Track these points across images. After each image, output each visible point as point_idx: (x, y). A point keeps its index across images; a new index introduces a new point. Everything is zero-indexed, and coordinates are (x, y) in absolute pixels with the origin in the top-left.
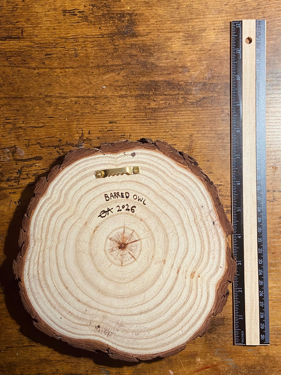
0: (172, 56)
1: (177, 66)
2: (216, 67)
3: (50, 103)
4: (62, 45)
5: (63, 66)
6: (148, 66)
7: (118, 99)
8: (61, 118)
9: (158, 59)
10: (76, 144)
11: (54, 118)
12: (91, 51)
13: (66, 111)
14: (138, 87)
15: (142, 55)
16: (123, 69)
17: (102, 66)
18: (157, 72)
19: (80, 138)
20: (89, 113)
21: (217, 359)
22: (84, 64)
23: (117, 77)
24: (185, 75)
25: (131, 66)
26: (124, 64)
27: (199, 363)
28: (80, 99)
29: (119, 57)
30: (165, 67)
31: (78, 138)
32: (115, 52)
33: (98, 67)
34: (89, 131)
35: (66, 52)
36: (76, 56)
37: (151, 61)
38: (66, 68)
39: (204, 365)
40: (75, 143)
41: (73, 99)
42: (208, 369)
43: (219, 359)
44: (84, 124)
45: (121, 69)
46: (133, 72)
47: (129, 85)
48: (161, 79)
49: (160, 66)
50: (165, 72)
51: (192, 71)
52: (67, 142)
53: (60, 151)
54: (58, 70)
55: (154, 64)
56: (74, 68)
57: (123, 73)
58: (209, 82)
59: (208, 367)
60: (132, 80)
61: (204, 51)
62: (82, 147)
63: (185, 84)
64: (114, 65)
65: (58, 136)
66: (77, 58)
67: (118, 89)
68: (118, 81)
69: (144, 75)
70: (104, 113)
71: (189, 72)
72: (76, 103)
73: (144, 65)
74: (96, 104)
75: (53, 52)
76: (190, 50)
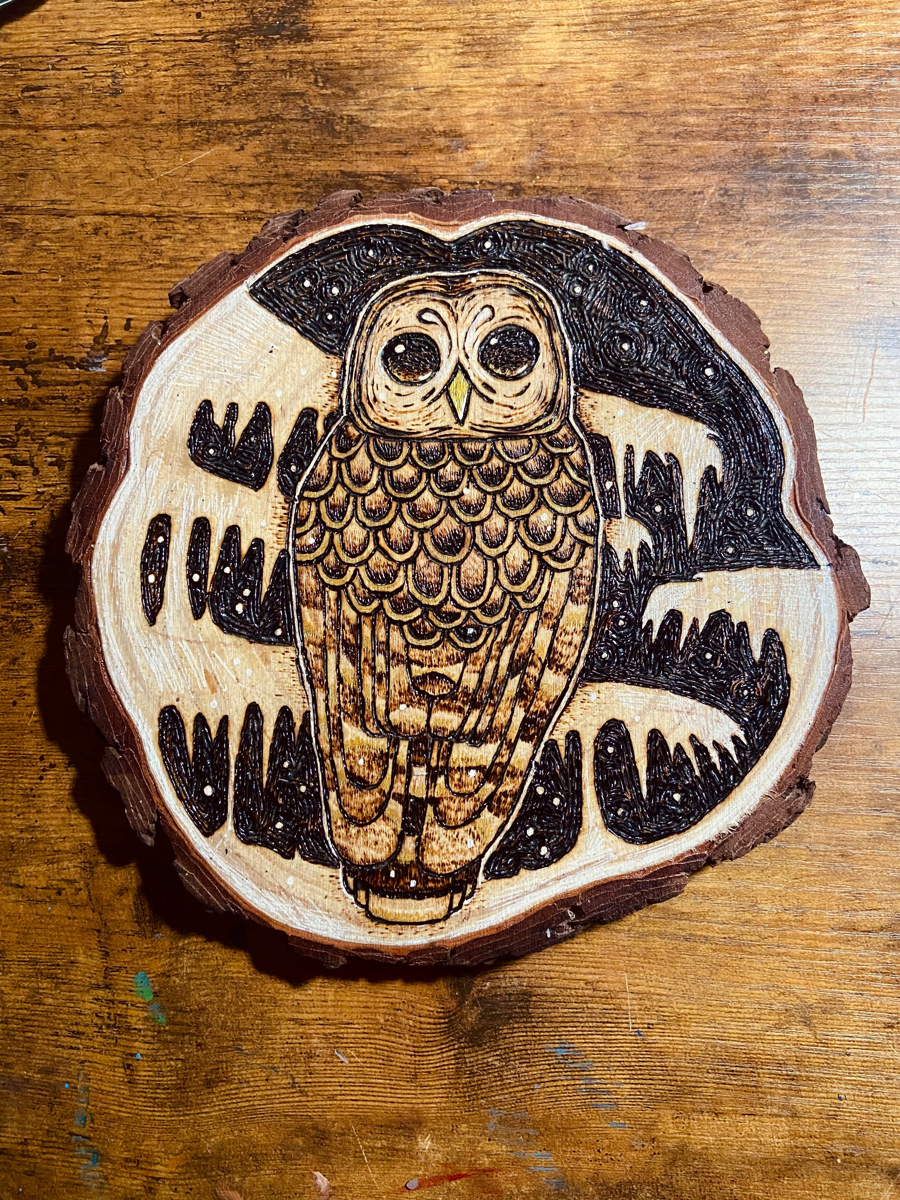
0: (416, 99)
1: (431, 131)
2: (559, 136)
3: (16, 230)
4: (76, 62)
5: (71, 122)
6: (338, 128)
7: (231, 224)
8: (44, 276)
9: (372, 106)
10: (82, 360)
11: (20, 276)
12: (162, 79)
13: (62, 255)
14: (299, 190)
15: (322, 95)
16: (258, 133)
17: (192, 124)
18: (364, 145)
19: (96, 339)
20: (133, 263)
21: (494, 1148)
22: (136, 118)
23: (236, 159)
24: (455, 160)
25: (281, 126)
26: (262, 119)
27: (426, 1158)
28: (110, 221)
29: (248, 97)
30: (391, 130)
31: (90, 340)
32: (237, 83)
33: (180, 125)
34: (129, 320)
35: (87, 80)
36: (115, 93)
37: (350, 113)
38: (81, 128)
39: (445, 1165)
40: (78, 356)
41: (87, 219)
42: (458, 1182)
43: (499, 1148)
44: (115, 298)
45: (251, 134)
46: (286, 143)
47: (271, 184)
48: (375, 168)
49: (376, 130)
50: (394, 147)
51: (477, 145)
52: (52, 351)
53: (25, 377)
54: (56, 134)
55: (359, 122)
56: (103, 128)
57: (254, 146)
58: (531, 185)
59: (460, 1176)
60: (283, 167)
61: (523, 88)
62: (99, 370)
63: (453, 186)
64: (230, 121)
65: (26, 331)
66: (119, 100)
67: (236, 192)
68: (235, 169)
69: (323, 156)
70: (181, 267)
71: (467, 149)
72: (96, 231)
73: (326, 123)
74: (159, 238)
75: (48, 82)
76: (475, 82)
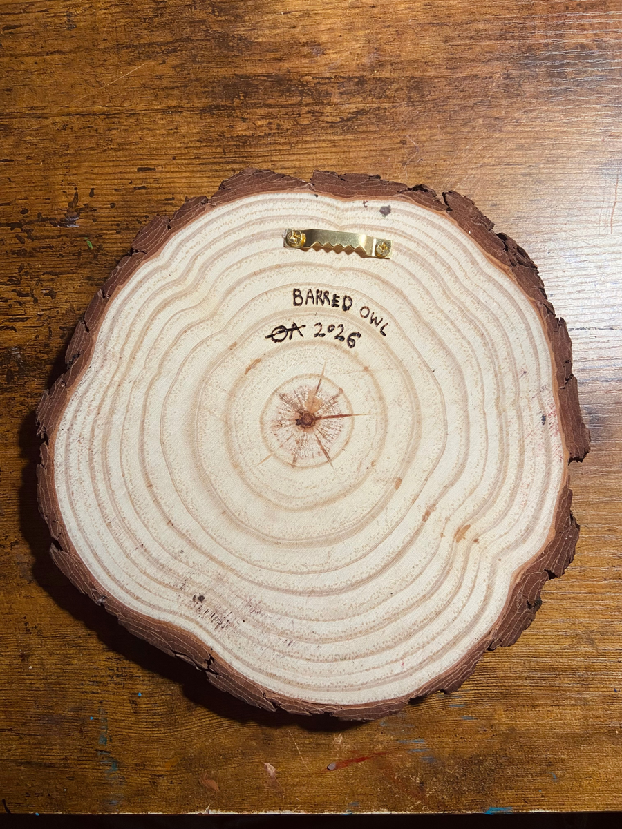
0: (285, 21)
1: (298, 43)
2: (388, 42)
3: (7, 130)
4: (40, 7)
5: (40, 50)
6: (231, 44)
7: (159, 117)
8: (29, 162)
9: (254, 27)
10: (61, 220)
11: (13, 163)
12: (103, 16)
13: (41, 145)
14: (207, 90)
15: (218, 21)
16: (174, 51)
17: (127, 47)
18: (250, 55)
19: (70, 204)
20: (92, 149)
21: (385, 738)
22: (86, 45)
23: (160, 69)
24: (316, 62)
25: (191, 45)
26: (177, 41)
27: (340, 748)
28: (74, 120)
29: (166, 25)
30: (269, 44)
31: (66, 205)
32: (157, 16)
33: (118, 48)
34: (93, 189)
35: (49, 20)
36: (70, 28)
37: (239, 33)
38: (47, 54)
39: (353, 752)
40: (58, 217)
41: (57, 119)
42: (363, 763)
43: (389, 738)
44: (81, 174)
45: (169, 52)
46: (195, 56)
47: (187, 86)
48: (260, 71)
49: (259, 44)
50: (272, 55)
51: (331, 51)
52: (40, 215)
53: (23, 234)
54: (30, 60)
55: (246, 39)
56: (63, 53)
57: (173, 60)
58: (371, 77)
59: (363, 759)
60: (194, 74)
61: (361, 9)
62: (74, 226)
63: (316, 81)
64: (154, 43)
65: (20, 201)
66: (73, 32)
67: (162, 94)
68: (160, 78)
69: (221, 64)
70: (127, 149)
71: (324, 54)
72: (64, 127)
73: (222, 41)
74: (109, 129)
75: (22, 22)
76: (327, 6)
